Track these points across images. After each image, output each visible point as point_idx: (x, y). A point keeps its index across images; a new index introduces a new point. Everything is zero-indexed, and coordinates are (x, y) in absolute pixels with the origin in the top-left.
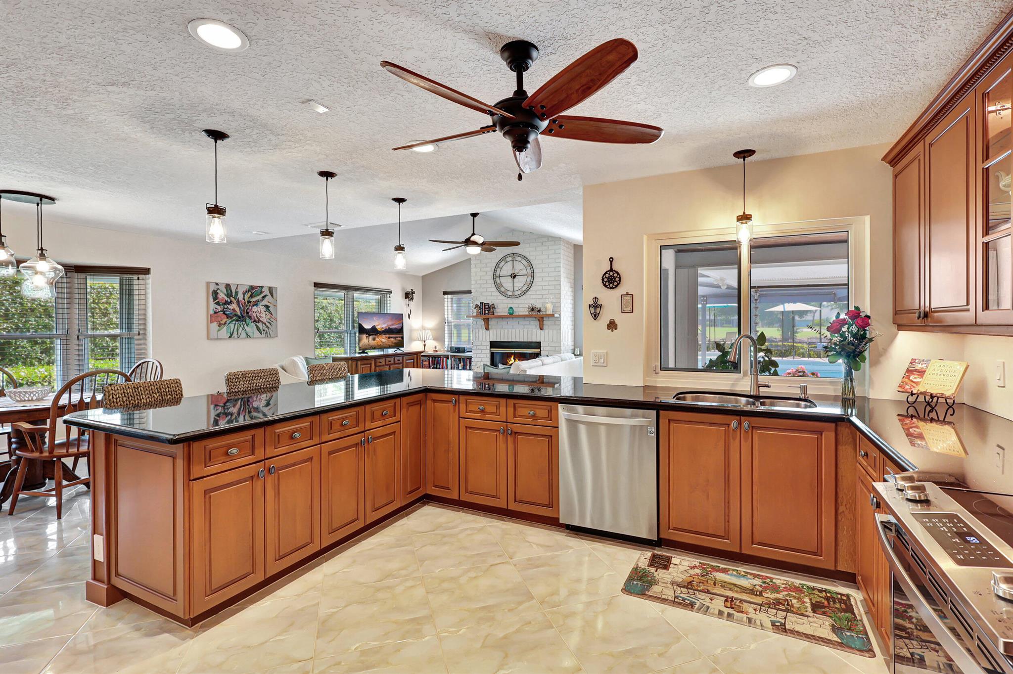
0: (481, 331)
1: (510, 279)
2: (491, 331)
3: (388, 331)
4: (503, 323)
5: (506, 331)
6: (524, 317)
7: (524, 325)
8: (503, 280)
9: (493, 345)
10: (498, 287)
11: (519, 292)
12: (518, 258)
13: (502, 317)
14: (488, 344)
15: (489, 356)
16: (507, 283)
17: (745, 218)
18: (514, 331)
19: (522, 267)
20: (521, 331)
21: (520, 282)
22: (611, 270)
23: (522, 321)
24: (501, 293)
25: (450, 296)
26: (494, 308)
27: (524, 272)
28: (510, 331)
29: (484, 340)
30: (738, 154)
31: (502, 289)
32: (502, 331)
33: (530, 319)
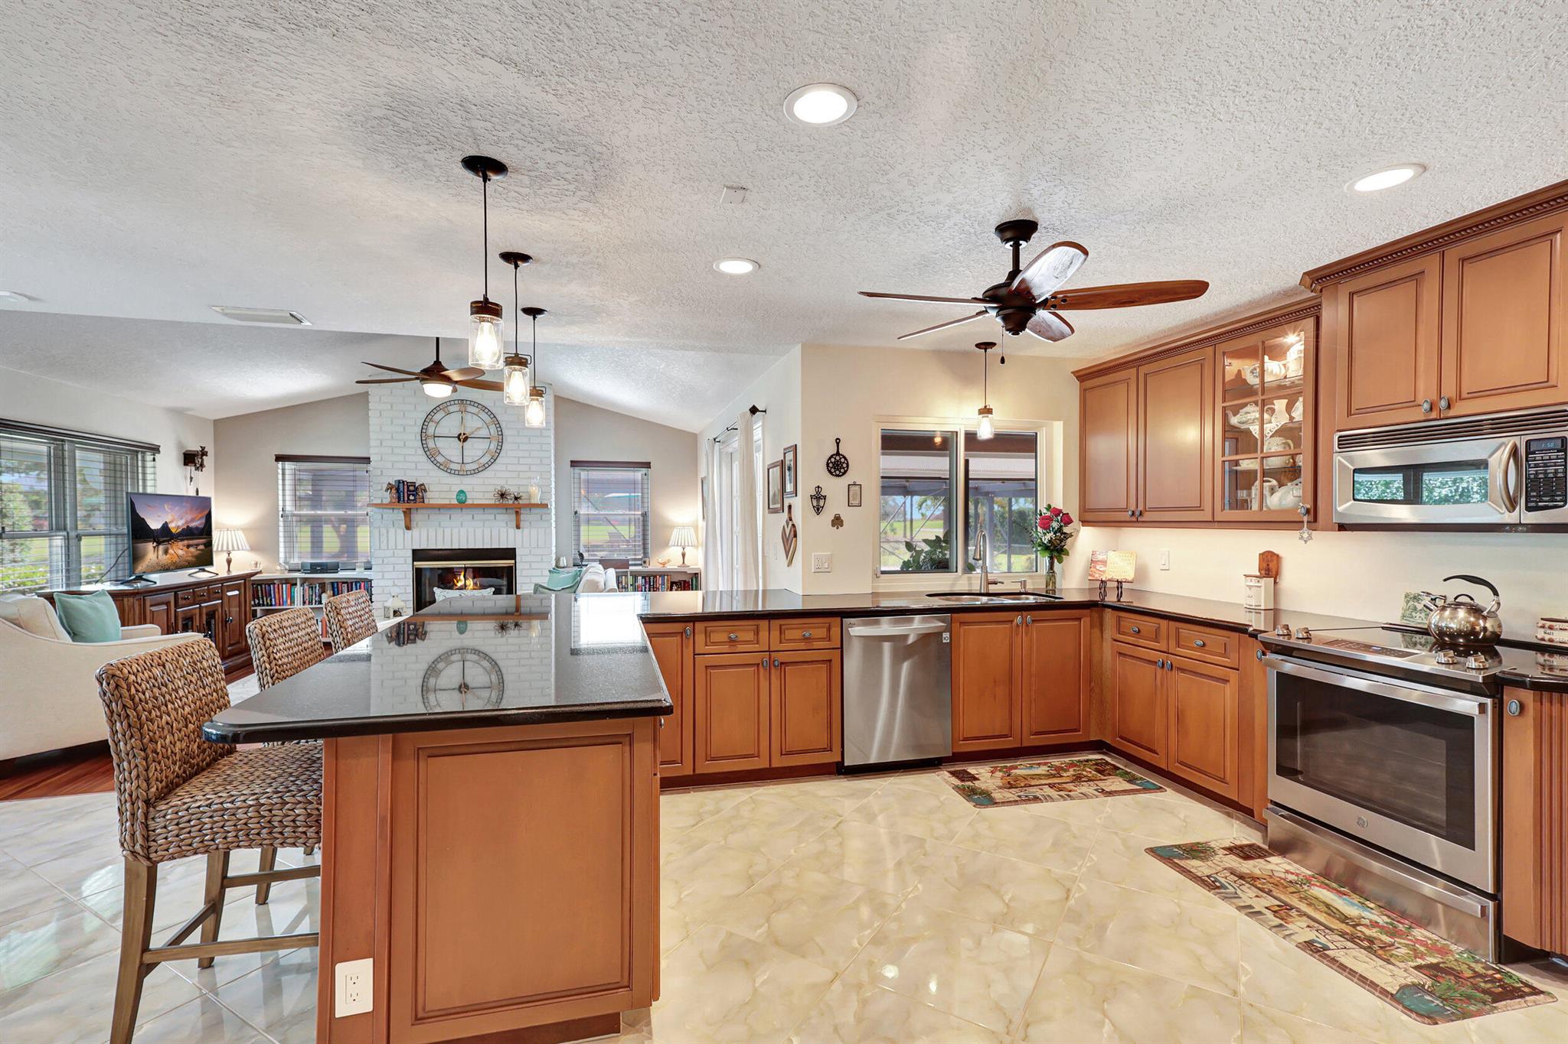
0: (392, 531)
1: (457, 444)
2: (415, 532)
3: (188, 533)
4: (443, 517)
5: (448, 531)
6: (483, 507)
7: (484, 521)
8: (441, 444)
9: (418, 555)
10: (431, 455)
11: (474, 466)
12: (470, 409)
13: (440, 508)
14: (410, 554)
15: (410, 575)
16: (450, 450)
17: (986, 411)
18: (463, 531)
19: (479, 424)
20: (479, 531)
21: (475, 450)
22: (838, 454)
23: (480, 515)
24: (438, 465)
25: (289, 466)
26: (425, 490)
27: (484, 432)
28: (455, 531)
29: (400, 546)
30: (978, 346)
31: (440, 459)
32: (440, 531)
33: (495, 511)
